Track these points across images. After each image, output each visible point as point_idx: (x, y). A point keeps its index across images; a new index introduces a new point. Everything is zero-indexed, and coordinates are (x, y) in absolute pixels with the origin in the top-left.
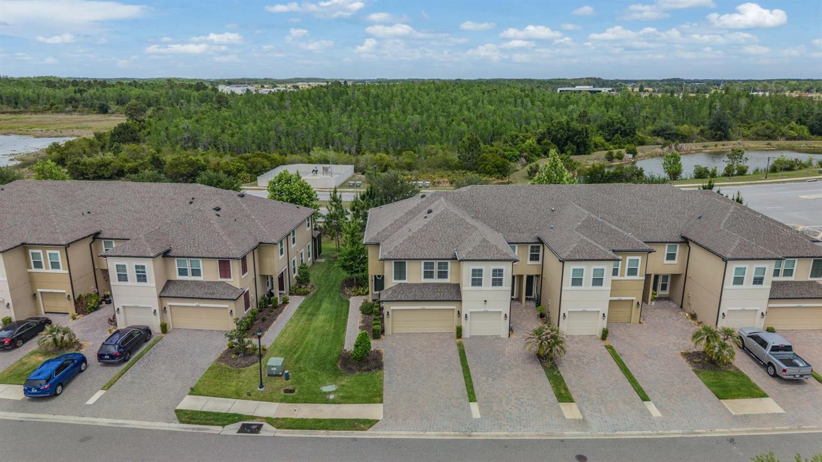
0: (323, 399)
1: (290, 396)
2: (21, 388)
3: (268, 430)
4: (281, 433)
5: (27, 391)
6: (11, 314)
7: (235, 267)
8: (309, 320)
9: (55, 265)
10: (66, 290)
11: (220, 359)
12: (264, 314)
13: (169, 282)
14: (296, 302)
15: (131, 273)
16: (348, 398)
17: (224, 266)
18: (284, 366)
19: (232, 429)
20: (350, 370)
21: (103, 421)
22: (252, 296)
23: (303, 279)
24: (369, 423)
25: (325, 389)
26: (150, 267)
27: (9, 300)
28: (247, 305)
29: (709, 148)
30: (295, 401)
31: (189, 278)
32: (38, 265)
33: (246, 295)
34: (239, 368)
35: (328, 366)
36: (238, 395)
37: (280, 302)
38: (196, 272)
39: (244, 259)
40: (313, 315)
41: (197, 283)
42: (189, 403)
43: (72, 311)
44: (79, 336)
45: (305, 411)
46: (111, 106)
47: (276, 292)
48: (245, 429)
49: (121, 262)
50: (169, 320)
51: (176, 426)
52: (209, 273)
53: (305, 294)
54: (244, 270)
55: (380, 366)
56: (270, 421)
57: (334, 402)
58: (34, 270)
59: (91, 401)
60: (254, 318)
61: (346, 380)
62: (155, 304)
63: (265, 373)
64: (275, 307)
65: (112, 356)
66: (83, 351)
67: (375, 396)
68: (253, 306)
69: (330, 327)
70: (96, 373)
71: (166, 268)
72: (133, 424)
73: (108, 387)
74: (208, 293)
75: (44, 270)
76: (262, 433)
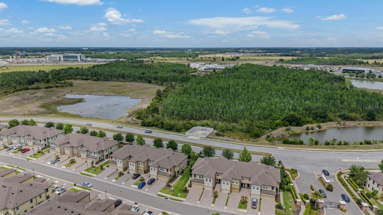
0: (177, 196)
1: (173, 195)
2: (138, 186)
3: (169, 199)
4: (170, 200)
5: (138, 187)
6: (135, 172)
7: (169, 171)
8: (181, 181)
9: (142, 165)
10: (143, 169)
11: (165, 187)
12: (173, 179)
13: (159, 171)
14: (180, 176)
15: (153, 169)
16: (181, 197)
17: (167, 170)
18: (173, 190)
19: (164, 198)
20: (183, 192)
21: (148, 194)
22: (172, 175)
23: (183, 172)
24: (183, 201)
25: (179, 195)
26: (156, 169)
27: (135, 170)
28: (171, 177)
29: (360, 125)
30: (174, 196)
31: (162, 171)
32: (139, 164)
33: (171, 175)
34: (167, 189)
35: (180, 191)
36: (166, 193)
37: (177, 176)
38: (163, 170)
39: (171, 169)
40: (182, 180)
41: (163, 172)
42: (159, 193)
43: (144, 173)
44: (145, 178)
45: (174, 197)
46: (152, 81)
47: (177, 174)
48: (166, 198)
49: (152, 167)
50: (158, 178)
51: (157, 196)
52: (165, 171)
53: (182, 175)
54: (171, 171)
55: (188, 192)
56: (169, 198)
57: (179, 197)
58: (139, 165)
59: (146, 190)
60: (172, 179)
61: (182, 194)
62: (156, 175)
63: (170, 190)
64: (176, 177)
65: (149, 183)
66: (145, 182)
67: (185, 197)
68: (172, 177)
69: (183, 184)
70: (147, 186)
71: (159, 169)
72: (151, 195)
73: (149, 188)
74: (164, 174)
75: (140, 165)
76: (168, 199)
